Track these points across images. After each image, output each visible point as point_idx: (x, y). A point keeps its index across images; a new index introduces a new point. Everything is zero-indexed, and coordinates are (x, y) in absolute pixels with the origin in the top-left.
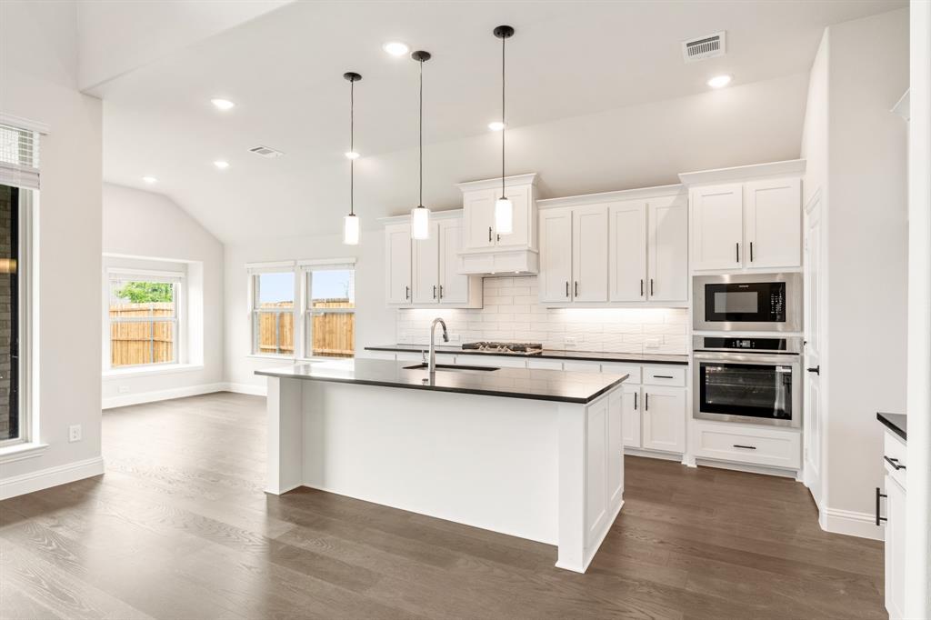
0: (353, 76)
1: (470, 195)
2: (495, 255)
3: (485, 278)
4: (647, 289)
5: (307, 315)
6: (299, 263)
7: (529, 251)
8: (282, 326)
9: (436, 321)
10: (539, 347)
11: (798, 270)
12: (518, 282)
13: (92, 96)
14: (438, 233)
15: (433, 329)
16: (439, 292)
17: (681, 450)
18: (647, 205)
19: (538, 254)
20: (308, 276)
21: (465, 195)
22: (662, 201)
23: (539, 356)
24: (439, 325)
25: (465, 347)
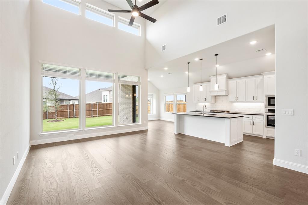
0: (189, 63)
1: (213, 79)
3: (215, 96)
4: (255, 98)
5: (176, 104)
6: (175, 93)
7: (225, 90)
8: (169, 107)
9: (204, 105)
10: (229, 111)
12: (224, 97)
13: (147, 70)
14: (205, 88)
15: (203, 107)
16: (205, 100)
17: (262, 134)
18: (255, 80)
19: (228, 91)
20: (176, 96)
21: (211, 79)
22: (258, 78)
23: (229, 113)
24: (205, 106)
25: (211, 111)
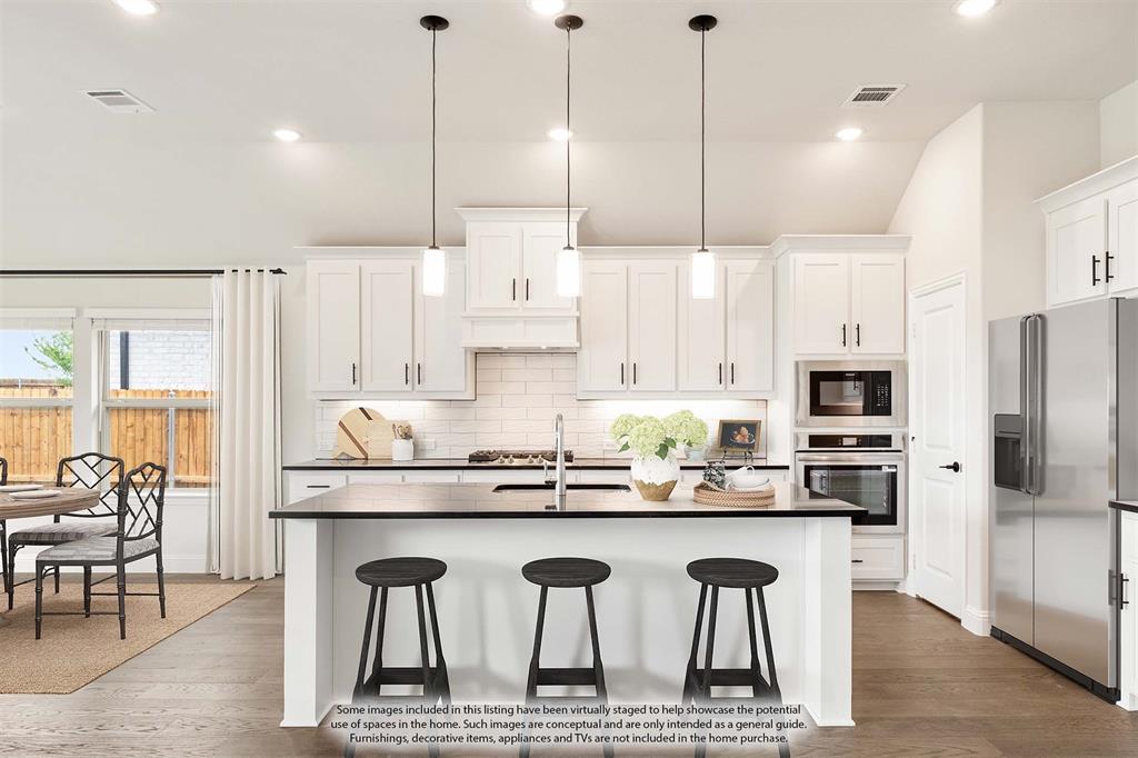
1: (477, 227)
2: (526, 320)
3: (479, 354)
4: (727, 375)
6: (88, 313)
7: (578, 318)
11: (901, 358)
16: (414, 375)
18: (725, 271)
21: (468, 226)
22: (743, 266)
25: (472, 458)
